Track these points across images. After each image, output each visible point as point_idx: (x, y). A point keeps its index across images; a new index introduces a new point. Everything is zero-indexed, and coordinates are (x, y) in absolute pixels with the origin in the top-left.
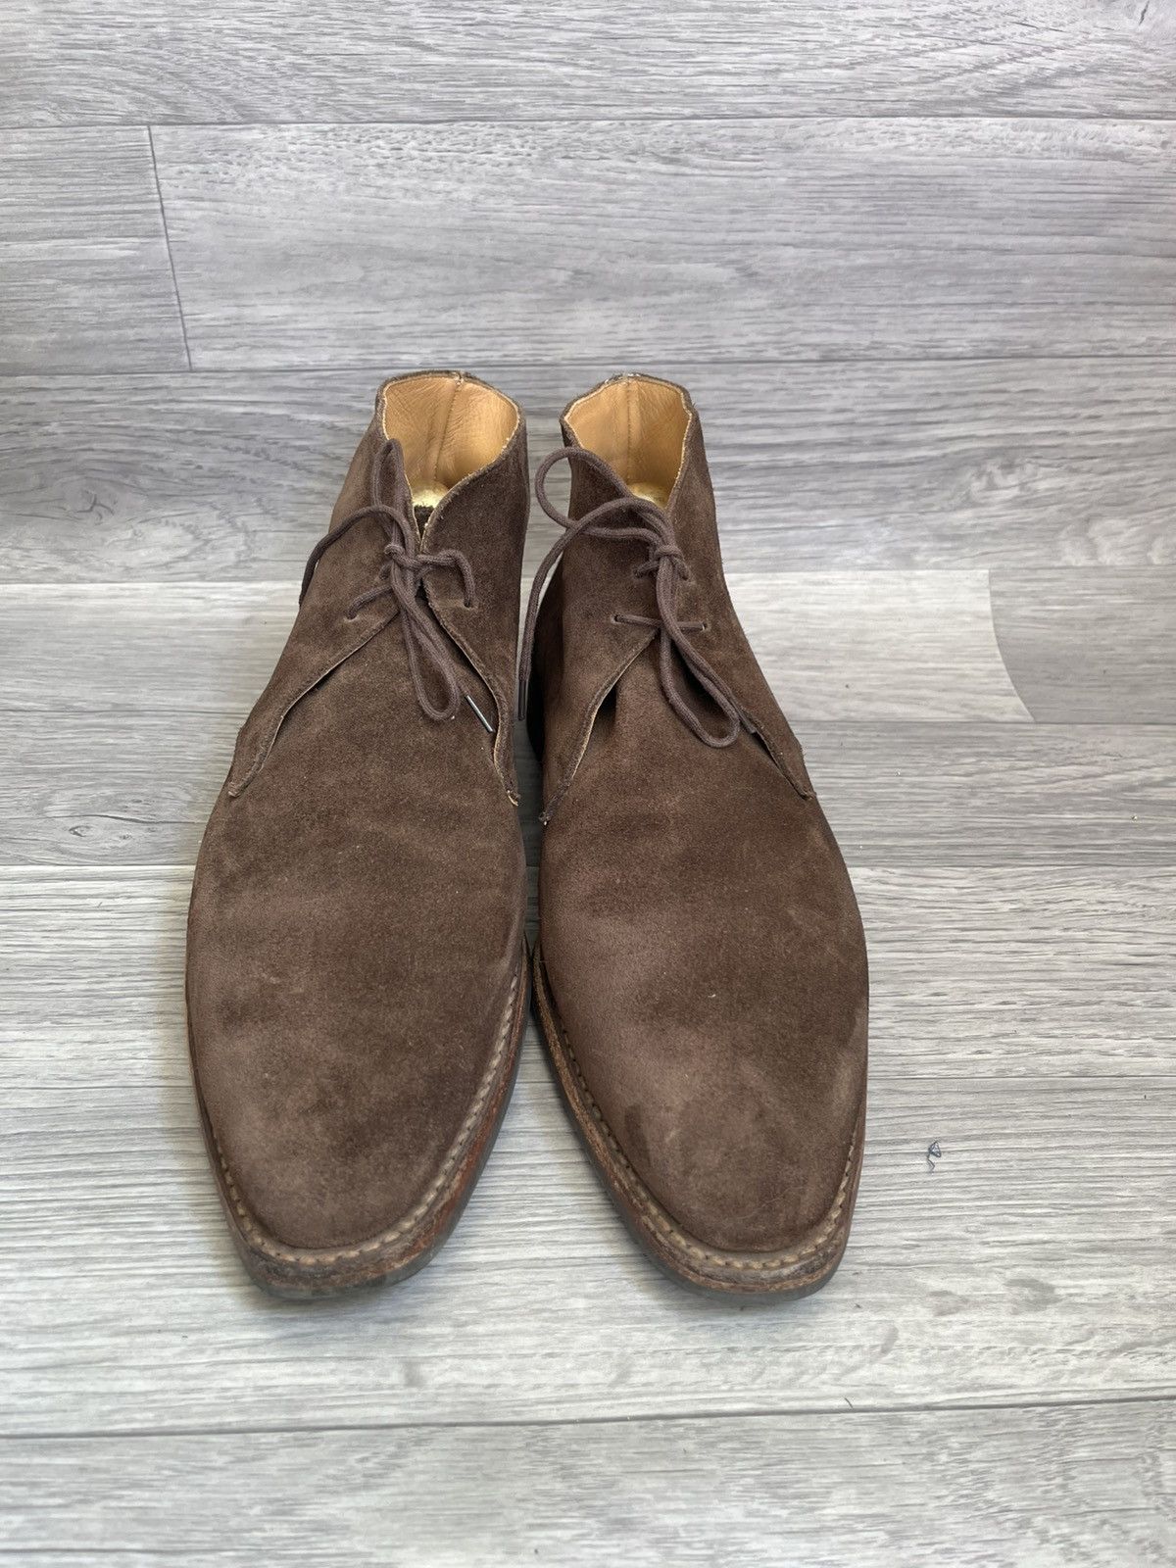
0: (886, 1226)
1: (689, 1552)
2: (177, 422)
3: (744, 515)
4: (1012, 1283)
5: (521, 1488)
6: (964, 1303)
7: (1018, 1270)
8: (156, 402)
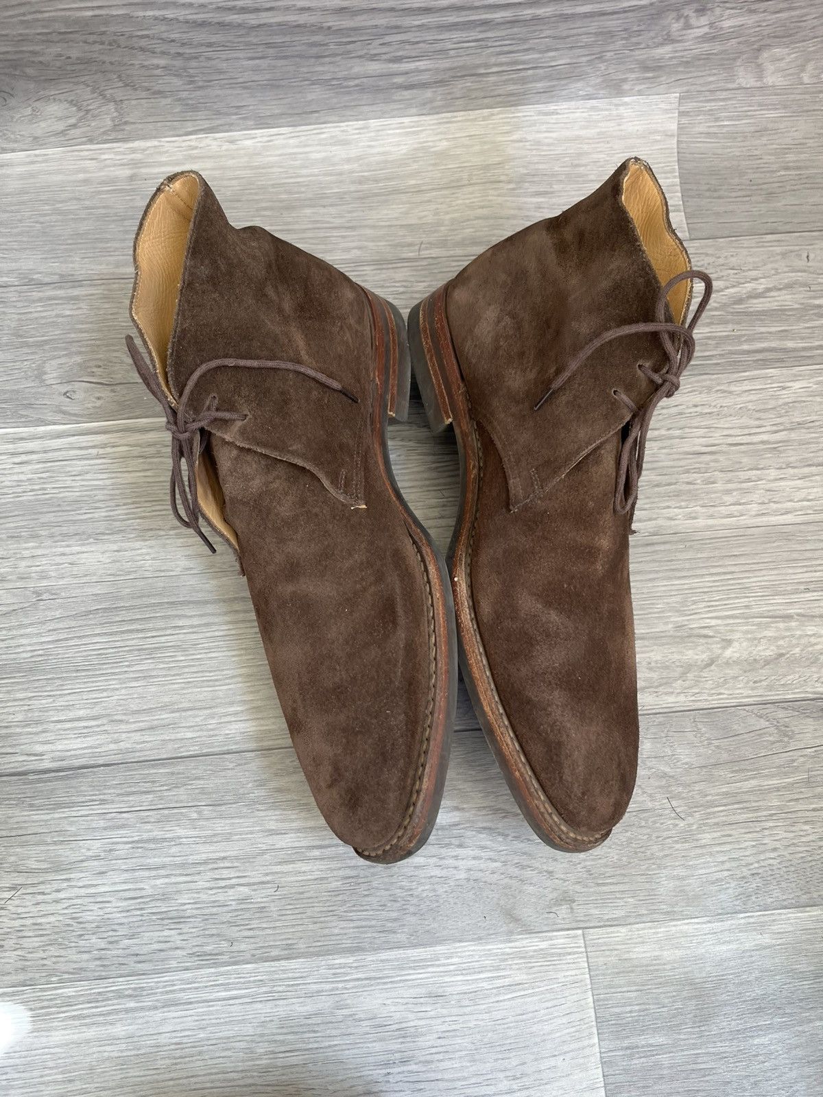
2: (44, 27)
3: (493, 60)
8: (24, 14)
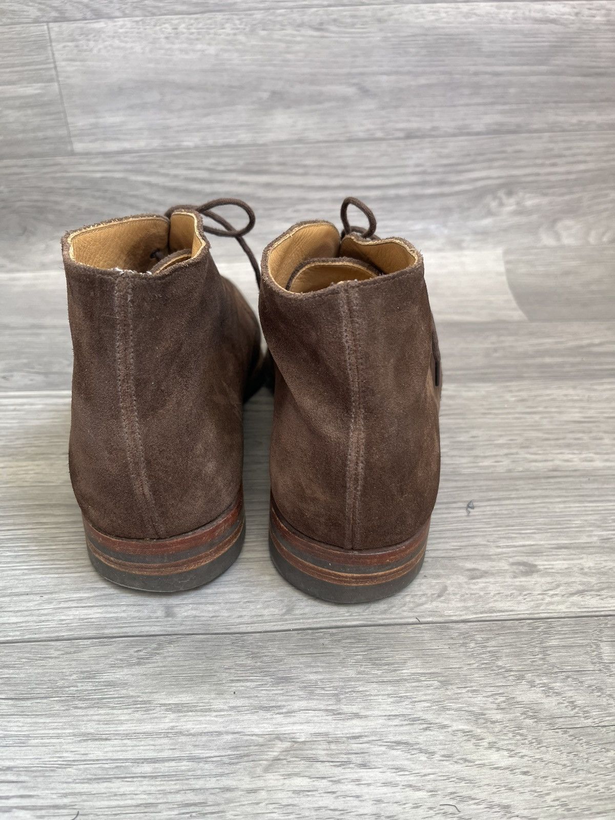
0: (443, 540)
1: (323, 692)
2: (67, 183)
4: (513, 564)
5: (227, 663)
6: (484, 574)
7: (516, 558)
8: (55, 172)
